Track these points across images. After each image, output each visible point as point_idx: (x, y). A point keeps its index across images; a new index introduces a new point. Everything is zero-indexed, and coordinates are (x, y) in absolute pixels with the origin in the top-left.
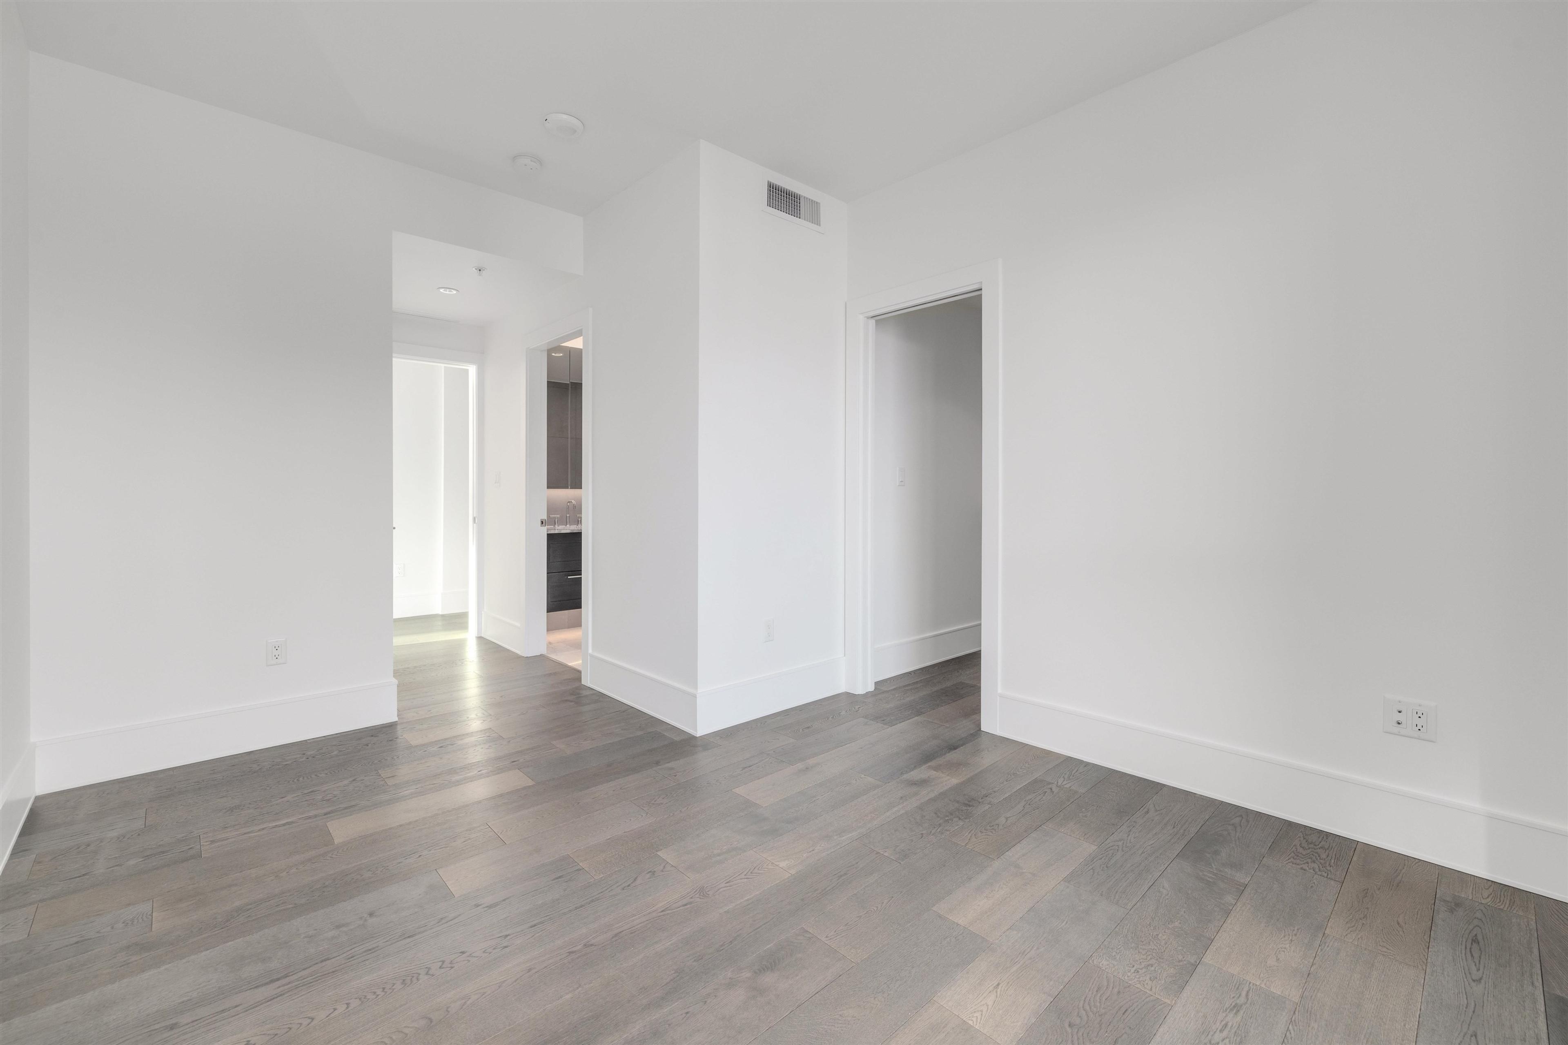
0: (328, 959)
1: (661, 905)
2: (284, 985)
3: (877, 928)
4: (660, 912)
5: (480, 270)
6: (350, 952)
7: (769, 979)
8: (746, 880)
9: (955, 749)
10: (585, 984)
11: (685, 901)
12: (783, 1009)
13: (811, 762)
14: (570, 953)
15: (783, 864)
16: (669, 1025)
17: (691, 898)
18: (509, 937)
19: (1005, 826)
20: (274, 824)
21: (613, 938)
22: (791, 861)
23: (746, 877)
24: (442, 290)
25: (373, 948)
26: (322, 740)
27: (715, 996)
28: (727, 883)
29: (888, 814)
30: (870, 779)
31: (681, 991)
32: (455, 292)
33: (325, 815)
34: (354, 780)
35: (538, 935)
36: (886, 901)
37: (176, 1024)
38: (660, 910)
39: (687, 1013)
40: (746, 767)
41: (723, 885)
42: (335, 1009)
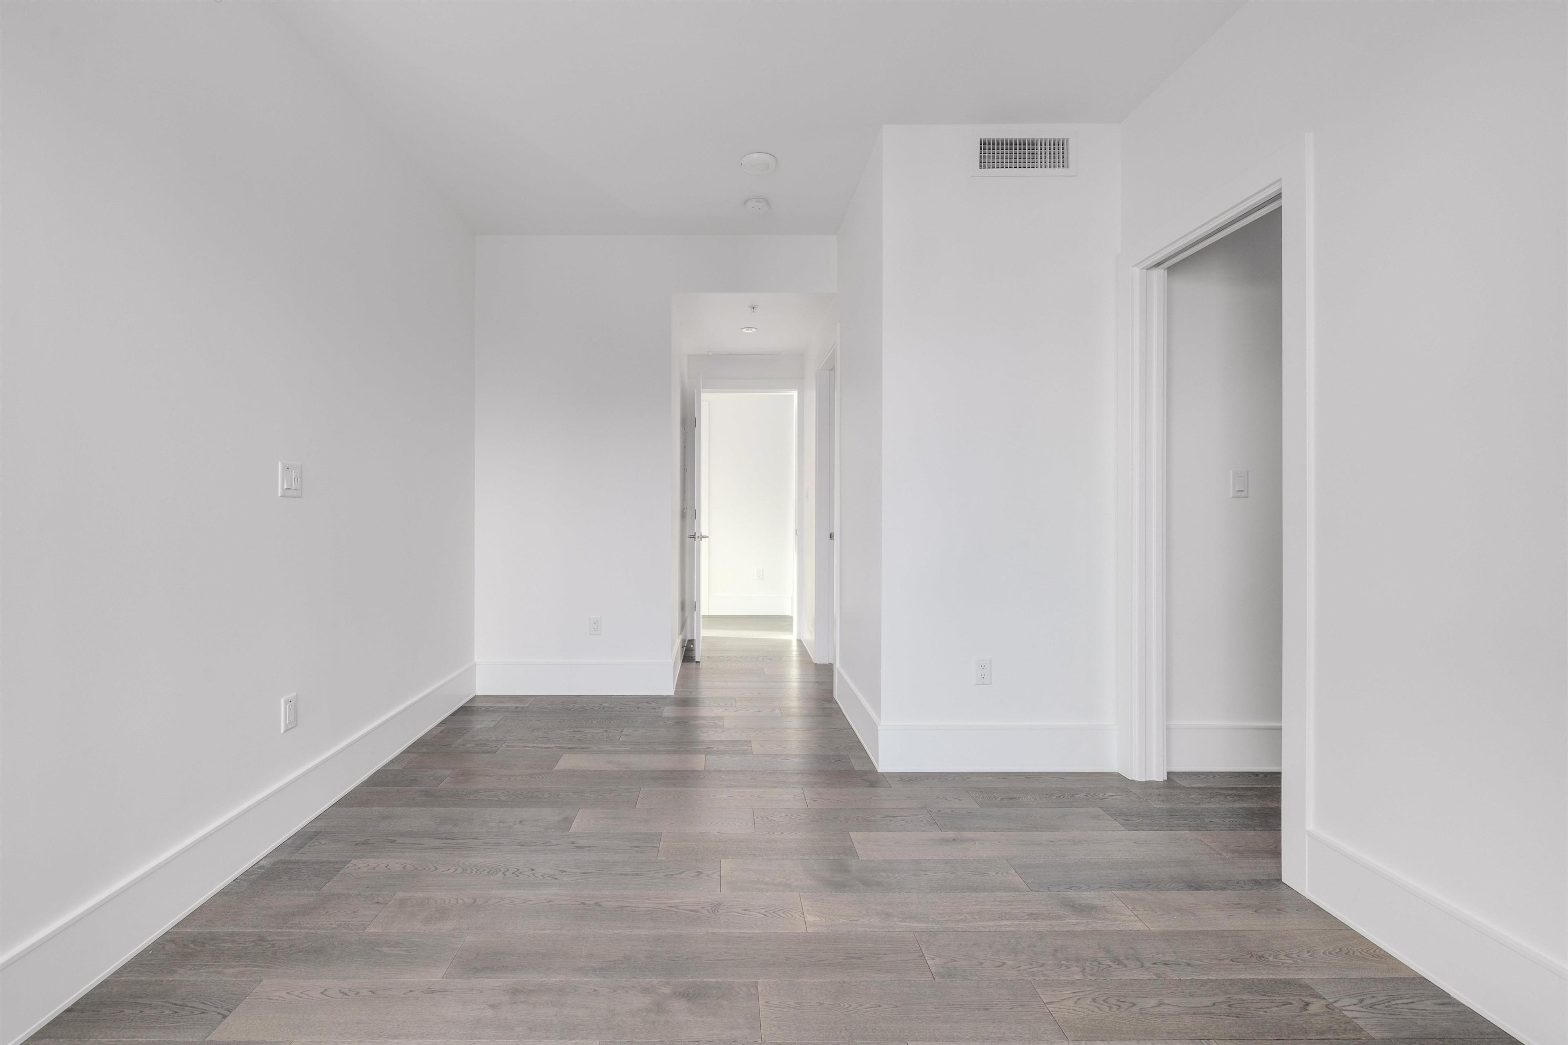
0: (477, 839)
1: (675, 901)
2: (447, 844)
3: (824, 1024)
4: (668, 906)
5: (753, 308)
6: (488, 840)
7: (678, 1005)
8: (762, 916)
9: (1197, 889)
10: (565, 930)
11: (696, 908)
12: (658, 1035)
13: (967, 834)
14: (583, 903)
15: (810, 919)
16: (575, 991)
17: (702, 908)
18: (565, 873)
19: (1143, 1012)
20: (540, 746)
21: (617, 908)
22: (822, 920)
23: (765, 913)
24: (744, 330)
25: (500, 843)
26: (619, 698)
27: (627, 991)
28: (744, 910)
29: (990, 923)
30: (1017, 879)
31: (610, 973)
32: (754, 330)
33: (569, 749)
34: (606, 731)
35: (580, 880)
36: (868, 1005)
37: (395, 841)
38: (669, 905)
39: (595, 990)
40: (890, 816)
41: (739, 910)
42: (449, 870)
